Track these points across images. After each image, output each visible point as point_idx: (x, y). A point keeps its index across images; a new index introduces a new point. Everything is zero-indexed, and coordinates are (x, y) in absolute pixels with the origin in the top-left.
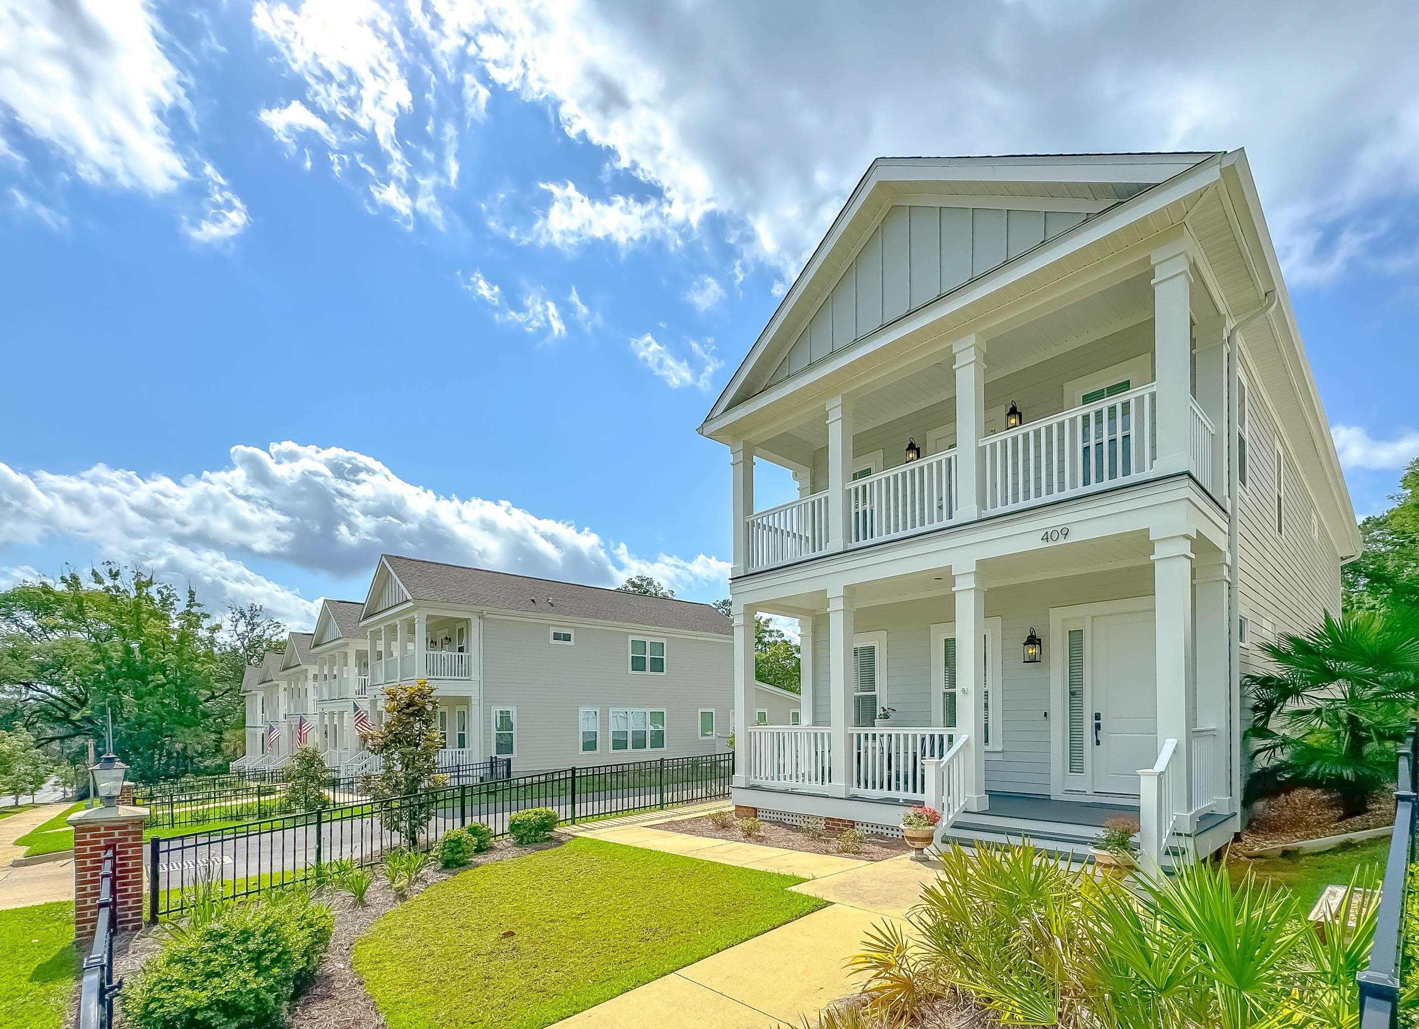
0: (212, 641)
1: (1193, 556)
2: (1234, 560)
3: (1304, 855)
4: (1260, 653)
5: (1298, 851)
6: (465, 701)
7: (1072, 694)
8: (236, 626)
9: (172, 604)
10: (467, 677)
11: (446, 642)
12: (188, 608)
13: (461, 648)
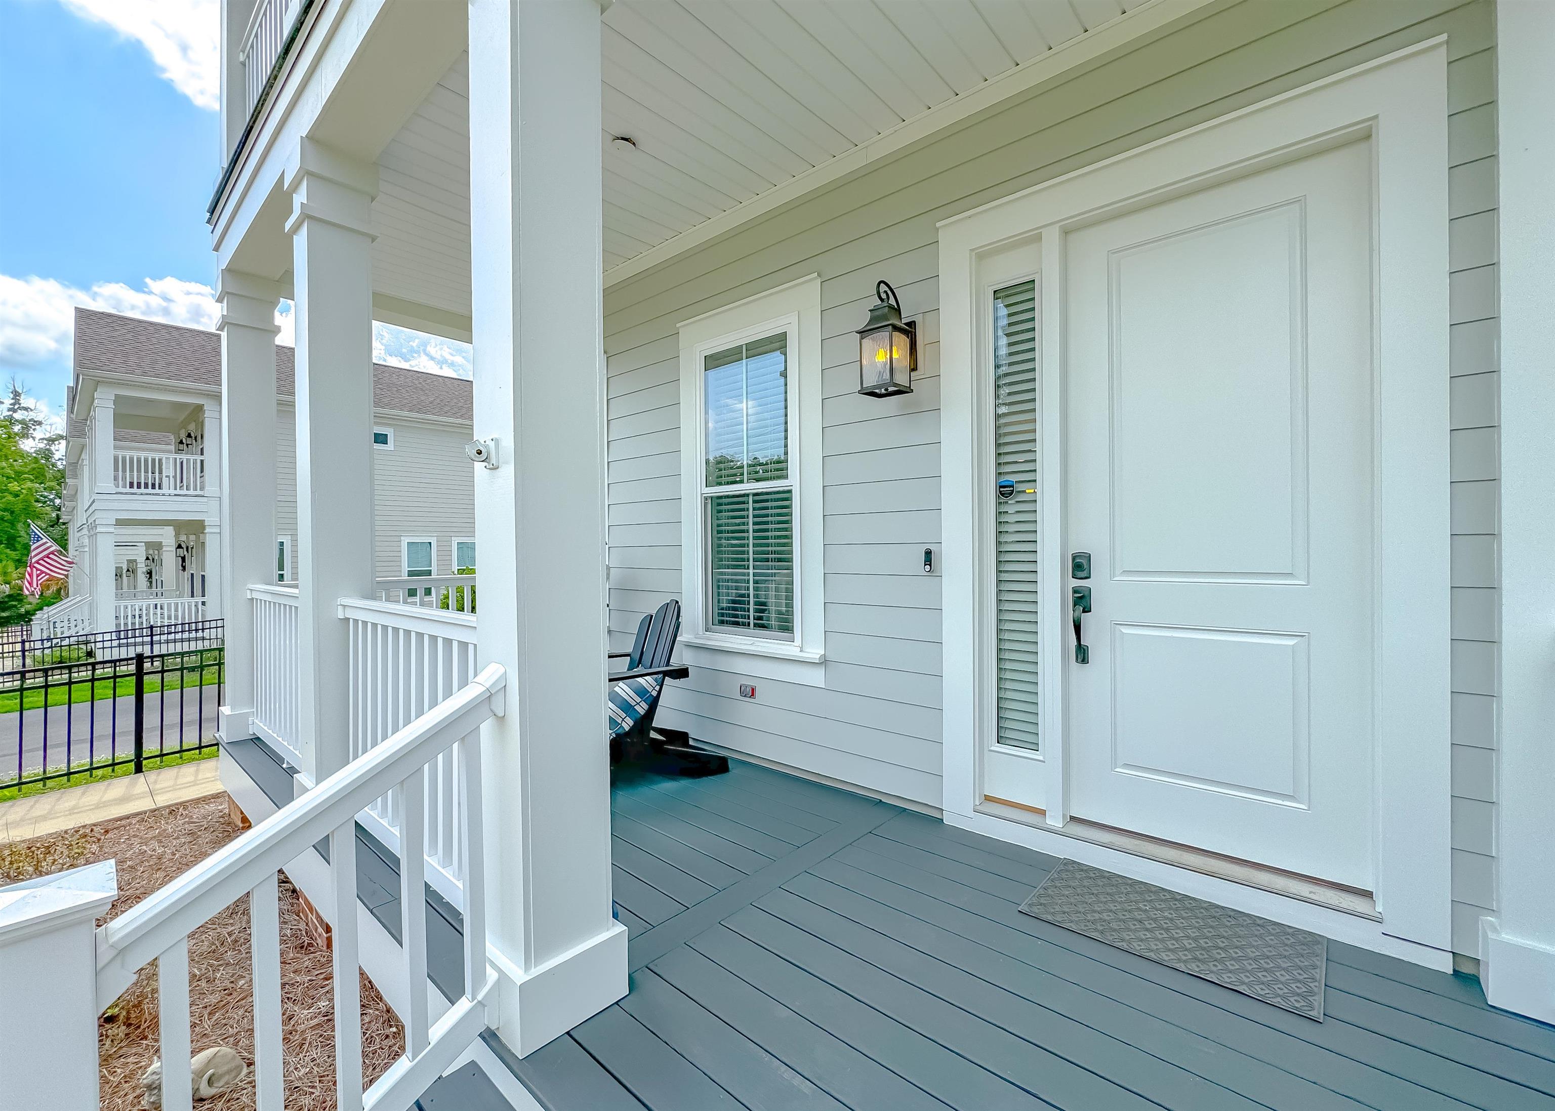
6: (201, 527)
7: (1005, 491)
10: (199, 492)
11: (189, 441)
12: (11, 413)
13: (202, 449)
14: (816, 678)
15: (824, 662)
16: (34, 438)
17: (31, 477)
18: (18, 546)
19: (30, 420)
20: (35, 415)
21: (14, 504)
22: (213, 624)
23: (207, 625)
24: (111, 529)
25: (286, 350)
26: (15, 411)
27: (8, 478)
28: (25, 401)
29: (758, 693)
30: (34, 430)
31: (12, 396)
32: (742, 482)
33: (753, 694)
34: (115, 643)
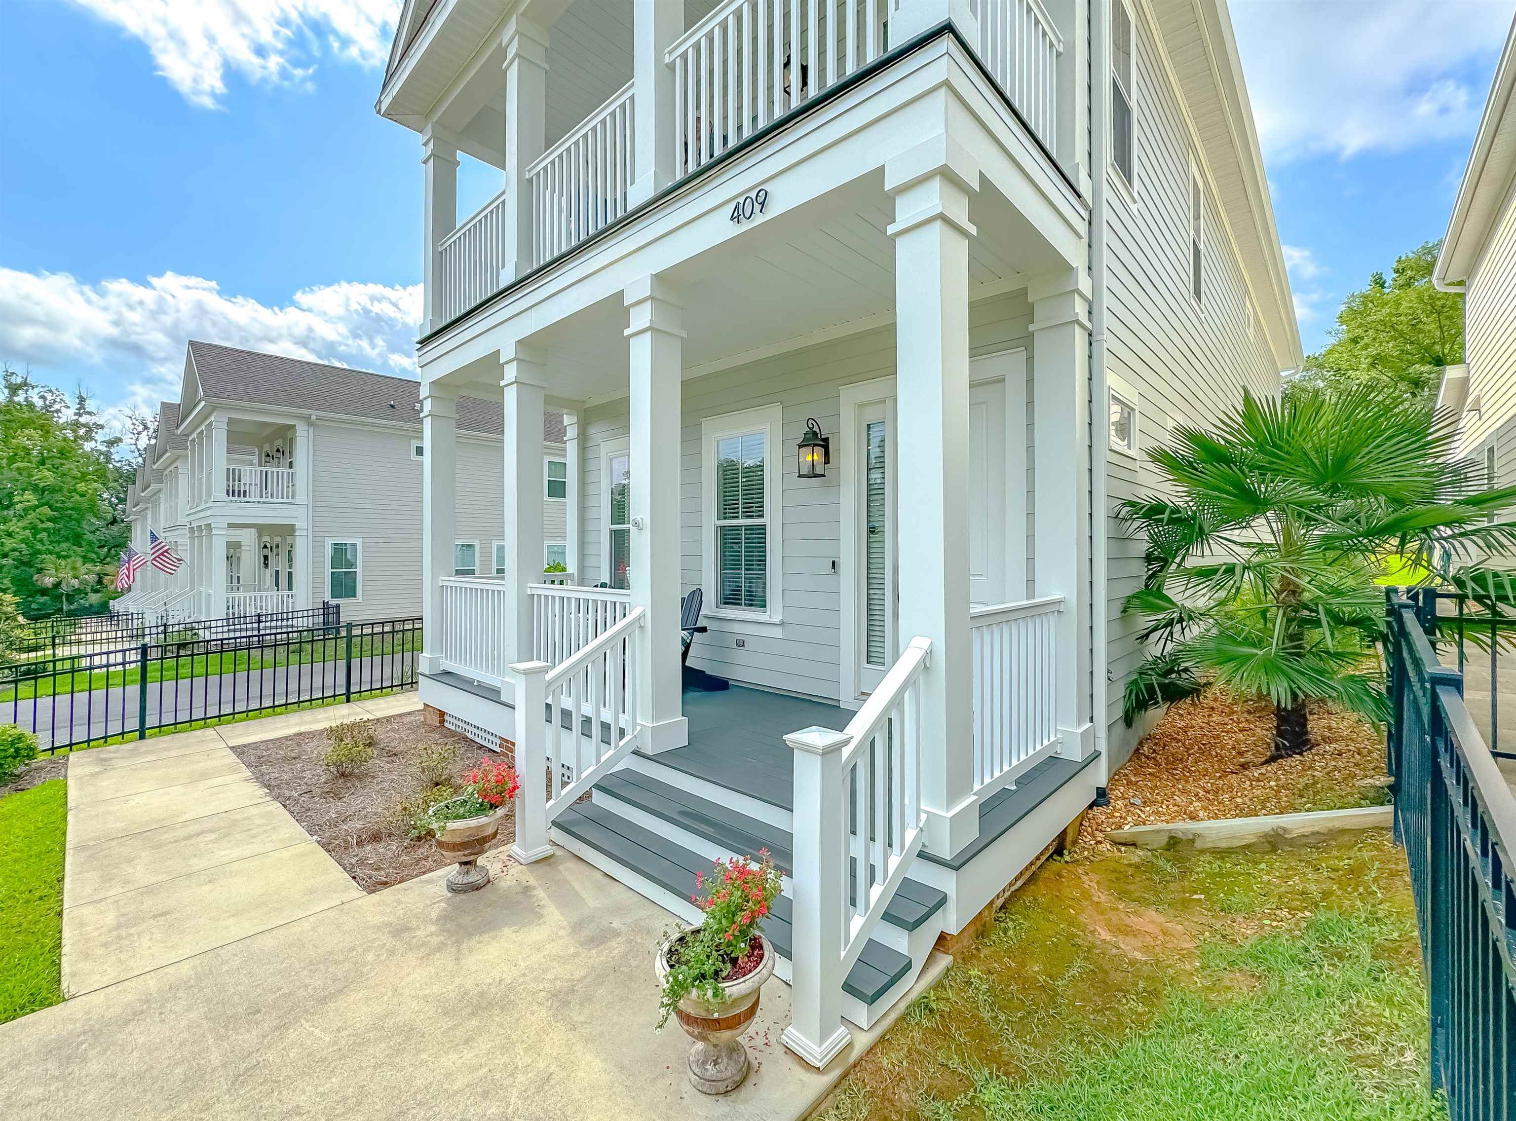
0: (108, 456)
1: (973, 230)
2: (1096, 289)
3: (1202, 852)
4: (1151, 466)
5: (1193, 841)
6: (290, 530)
7: (872, 530)
8: (137, 439)
9: (58, 411)
10: (290, 500)
11: (278, 455)
12: (77, 417)
13: (291, 463)
14: (778, 632)
15: (782, 624)
16: (96, 441)
17: (95, 477)
18: (84, 543)
19: (94, 424)
20: (98, 419)
21: (79, 503)
22: (300, 614)
23: (295, 615)
24: (224, 532)
25: (355, 374)
26: (80, 415)
27: (75, 478)
28: (90, 405)
29: (746, 644)
30: (96, 433)
31: (77, 401)
32: (738, 517)
33: (743, 645)
34: (226, 629)
